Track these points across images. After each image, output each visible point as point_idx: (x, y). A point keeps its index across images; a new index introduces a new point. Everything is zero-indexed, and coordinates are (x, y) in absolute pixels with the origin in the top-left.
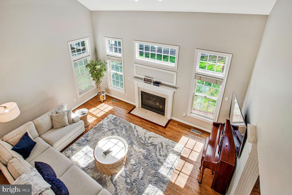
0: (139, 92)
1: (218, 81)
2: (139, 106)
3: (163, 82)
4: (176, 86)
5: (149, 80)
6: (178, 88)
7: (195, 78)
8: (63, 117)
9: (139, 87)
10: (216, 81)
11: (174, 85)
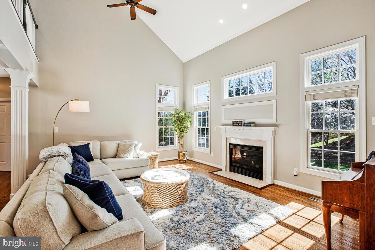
0: (227, 146)
1: (348, 92)
2: (227, 169)
3: (257, 121)
4: (277, 123)
5: (239, 122)
6: (279, 125)
7: (305, 100)
8: (130, 146)
9: (226, 138)
10: (344, 92)
11: (273, 121)
